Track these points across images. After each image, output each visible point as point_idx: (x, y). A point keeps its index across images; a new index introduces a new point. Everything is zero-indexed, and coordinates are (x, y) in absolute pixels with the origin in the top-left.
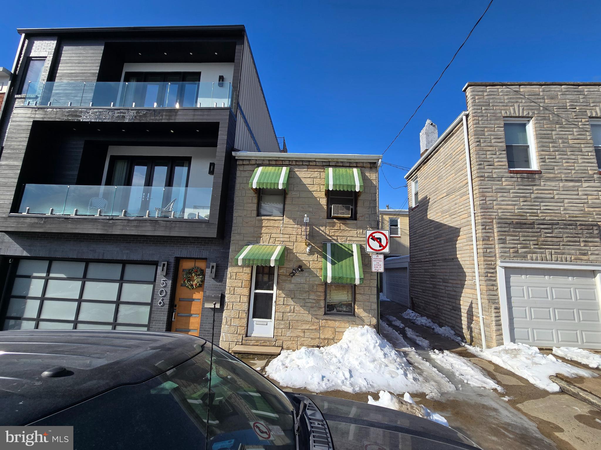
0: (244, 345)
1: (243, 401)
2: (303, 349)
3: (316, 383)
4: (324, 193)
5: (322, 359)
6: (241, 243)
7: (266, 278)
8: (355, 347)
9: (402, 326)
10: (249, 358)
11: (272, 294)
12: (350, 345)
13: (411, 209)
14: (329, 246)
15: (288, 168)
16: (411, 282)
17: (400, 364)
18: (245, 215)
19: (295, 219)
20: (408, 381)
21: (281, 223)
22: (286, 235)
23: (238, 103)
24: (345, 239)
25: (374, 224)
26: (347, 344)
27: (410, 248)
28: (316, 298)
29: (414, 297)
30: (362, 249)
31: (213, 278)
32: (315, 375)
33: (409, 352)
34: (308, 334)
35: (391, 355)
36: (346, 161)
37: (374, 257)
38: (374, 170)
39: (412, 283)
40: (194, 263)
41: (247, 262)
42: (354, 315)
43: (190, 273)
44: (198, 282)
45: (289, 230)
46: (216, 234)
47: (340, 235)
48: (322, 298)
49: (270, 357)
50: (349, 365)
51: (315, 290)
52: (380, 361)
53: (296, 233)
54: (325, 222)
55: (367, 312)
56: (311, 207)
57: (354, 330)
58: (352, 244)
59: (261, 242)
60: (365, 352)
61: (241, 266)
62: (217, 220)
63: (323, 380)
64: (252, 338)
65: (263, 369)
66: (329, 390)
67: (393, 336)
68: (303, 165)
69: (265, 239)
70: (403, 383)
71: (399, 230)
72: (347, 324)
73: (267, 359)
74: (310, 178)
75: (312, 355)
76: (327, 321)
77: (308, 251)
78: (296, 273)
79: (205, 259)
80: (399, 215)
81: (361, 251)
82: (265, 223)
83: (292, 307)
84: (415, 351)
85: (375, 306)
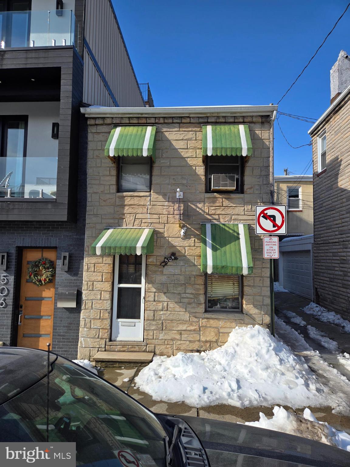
0: (108, 351)
1: (104, 425)
2: (180, 355)
3: (196, 396)
4: (201, 160)
5: (203, 366)
6: (99, 227)
7: (131, 269)
8: (244, 352)
9: (303, 323)
10: (114, 367)
11: (140, 289)
12: (237, 349)
13: (317, 175)
14: (208, 227)
15: (155, 128)
16: (315, 268)
17: (300, 372)
18: (102, 192)
19: (166, 195)
20: (310, 393)
21: (147, 201)
22: (154, 215)
23: (84, 39)
24: (229, 218)
25: (267, 197)
26: (234, 348)
27: (314, 226)
28: (194, 292)
29: (319, 287)
30: (250, 230)
31: (65, 271)
32: (195, 386)
33: (312, 356)
34: (186, 336)
35: (288, 361)
36: (229, 115)
37: (266, 240)
38: (266, 125)
39: (317, 270)
40: (41, 253)
41: (107, 250)
42: (242, 312)
43: (37, 266)
44: (47, 277)
45: (159, 209)
46: (66, 217)
47: (223, 212)
48: (202, 292)
49: (140, 365)
50: (237, 374)
51: (193, 283)
52: (274, 369)
53: (166, 213)
54: (203, 198)
55: (258, 309)
56: (185, 178)
57: (242, 331)
58: (237, 225)
59: (124, 225)
60: (256, 358)
61: (100, 256)
62: (67, 198)
63: (204, 392)
64: (118, 343)
65: (132, 380)
66: (213, 404)
67: (292, 336)
68: (173, 123)
69: (129, 220)
70: (304, 395)
71: (301, 203)
72: (234, 324)
73: (136, 368)
74: (182, 140)
75: (191, 362)
76: (208, 320)
77: (182, 233)
78: (169, 262)
79: (55, 248)
80: (300, 182)
81: (249, 232)
82: (127, 201)
83: (165, 304)
84: (320, 355)
85: (268, 301)
